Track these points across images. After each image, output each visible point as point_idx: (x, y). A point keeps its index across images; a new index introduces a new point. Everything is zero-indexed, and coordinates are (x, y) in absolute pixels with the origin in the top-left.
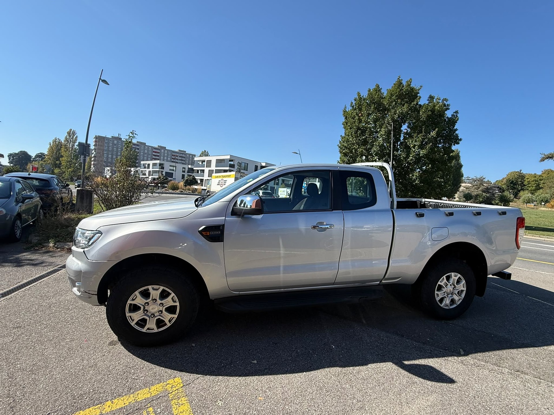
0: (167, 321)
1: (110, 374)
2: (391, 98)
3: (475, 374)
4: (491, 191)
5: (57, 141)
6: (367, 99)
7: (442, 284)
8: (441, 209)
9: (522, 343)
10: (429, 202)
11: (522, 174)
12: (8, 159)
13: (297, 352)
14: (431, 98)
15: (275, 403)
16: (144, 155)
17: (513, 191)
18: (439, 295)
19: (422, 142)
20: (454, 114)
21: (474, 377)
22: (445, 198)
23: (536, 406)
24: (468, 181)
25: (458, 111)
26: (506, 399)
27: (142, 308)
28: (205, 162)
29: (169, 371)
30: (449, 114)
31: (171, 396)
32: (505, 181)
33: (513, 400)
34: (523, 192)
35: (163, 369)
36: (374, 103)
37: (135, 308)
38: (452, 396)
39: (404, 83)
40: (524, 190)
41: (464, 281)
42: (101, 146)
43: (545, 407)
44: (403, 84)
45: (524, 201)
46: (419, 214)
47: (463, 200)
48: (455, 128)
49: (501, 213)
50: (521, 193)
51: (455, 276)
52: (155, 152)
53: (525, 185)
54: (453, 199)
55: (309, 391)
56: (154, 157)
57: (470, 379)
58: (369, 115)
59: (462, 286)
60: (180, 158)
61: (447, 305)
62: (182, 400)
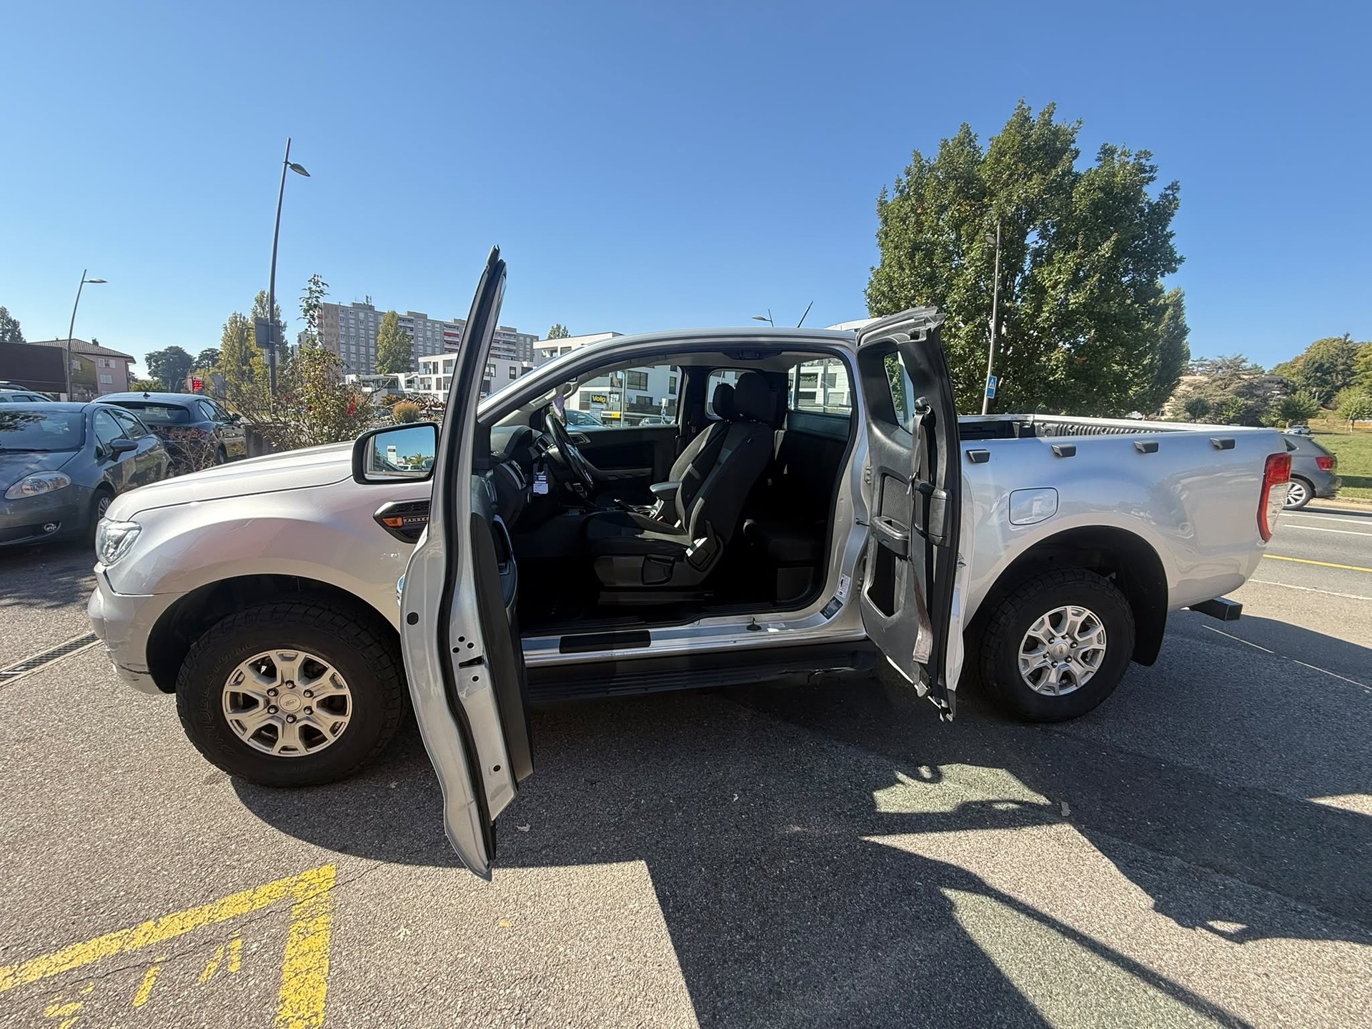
0: (326, 731)
1: (178, 855)
2: (998, 161)
3: (1085, 872)
4: (1260, 392)
5: (238, 319)
6: (939, 169)
7: (1039, 634)
8: (1045, 439)
9: (1242, 786)
10: (1045, 422)
11: (1350, 345)
12: (147, 367)
13: (637, 806)
14: (1107, 152)
15: (535, 938)
16: (425, 342)
17: (1321, 389)
18: (1029, 662)
19: (1075, 274)
20: (1168, 192)
21: (1079, 880)
22: (1136, 414)
23: (1234, 965)
24: (1200, 369)
25: (1177, 182)
26: (1152, 946)
27: (261, 701)
28: (556, 351)
29: (315, 849)
30: (1152, 193)
31: (297, 912)
32: (1299, 366)
33: (1170, 947)
34: (1347, 390)
35: (305, 843)
36: (955, 178)
37: (246, 703)
38: (1001, 931)
39: (1035, 117)
40: (1351, 385)
41: (1102, 628)
42: (332, 326)
43: (1260, 970)
44: (1031, 120)
45: (1348, 415)
46: (974, 455)
47: (1185, 418)
48: (1168, 230)
49: (1220, 446)
50: (1342, 394)
51: (1074, 615)
52: (450, 335)
53: (1354, 374)
54: (1158, 414)
55: (631, 906)
56: (447, 346)
57: (1066, 883)
58: (943, 209)
59: (1097, 640)
60: (505, 346)
61: (1051, 688)
62: (317, 923)
